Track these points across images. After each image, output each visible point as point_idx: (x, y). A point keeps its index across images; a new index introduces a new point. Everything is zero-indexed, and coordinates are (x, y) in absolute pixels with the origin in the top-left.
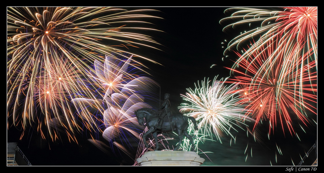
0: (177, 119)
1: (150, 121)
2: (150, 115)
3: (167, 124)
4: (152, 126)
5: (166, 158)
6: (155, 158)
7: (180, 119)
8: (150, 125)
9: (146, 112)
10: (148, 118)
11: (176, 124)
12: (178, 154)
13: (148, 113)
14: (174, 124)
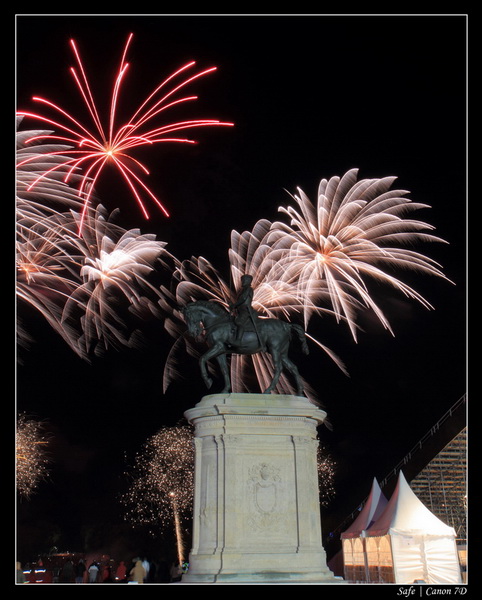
0: (271, 328)
1: (214, 330)
2: (214, 316)
3: (251, 337)
4: (220, 340)
5: (258, 409)
6: (233, 409)
7: (277, 328)
8: (215, 338)
9: (206, 310)
10: (210, 323)
11: (269, 338)
12: (279, 403)
13: (209, 311)
14: (266, 339)
